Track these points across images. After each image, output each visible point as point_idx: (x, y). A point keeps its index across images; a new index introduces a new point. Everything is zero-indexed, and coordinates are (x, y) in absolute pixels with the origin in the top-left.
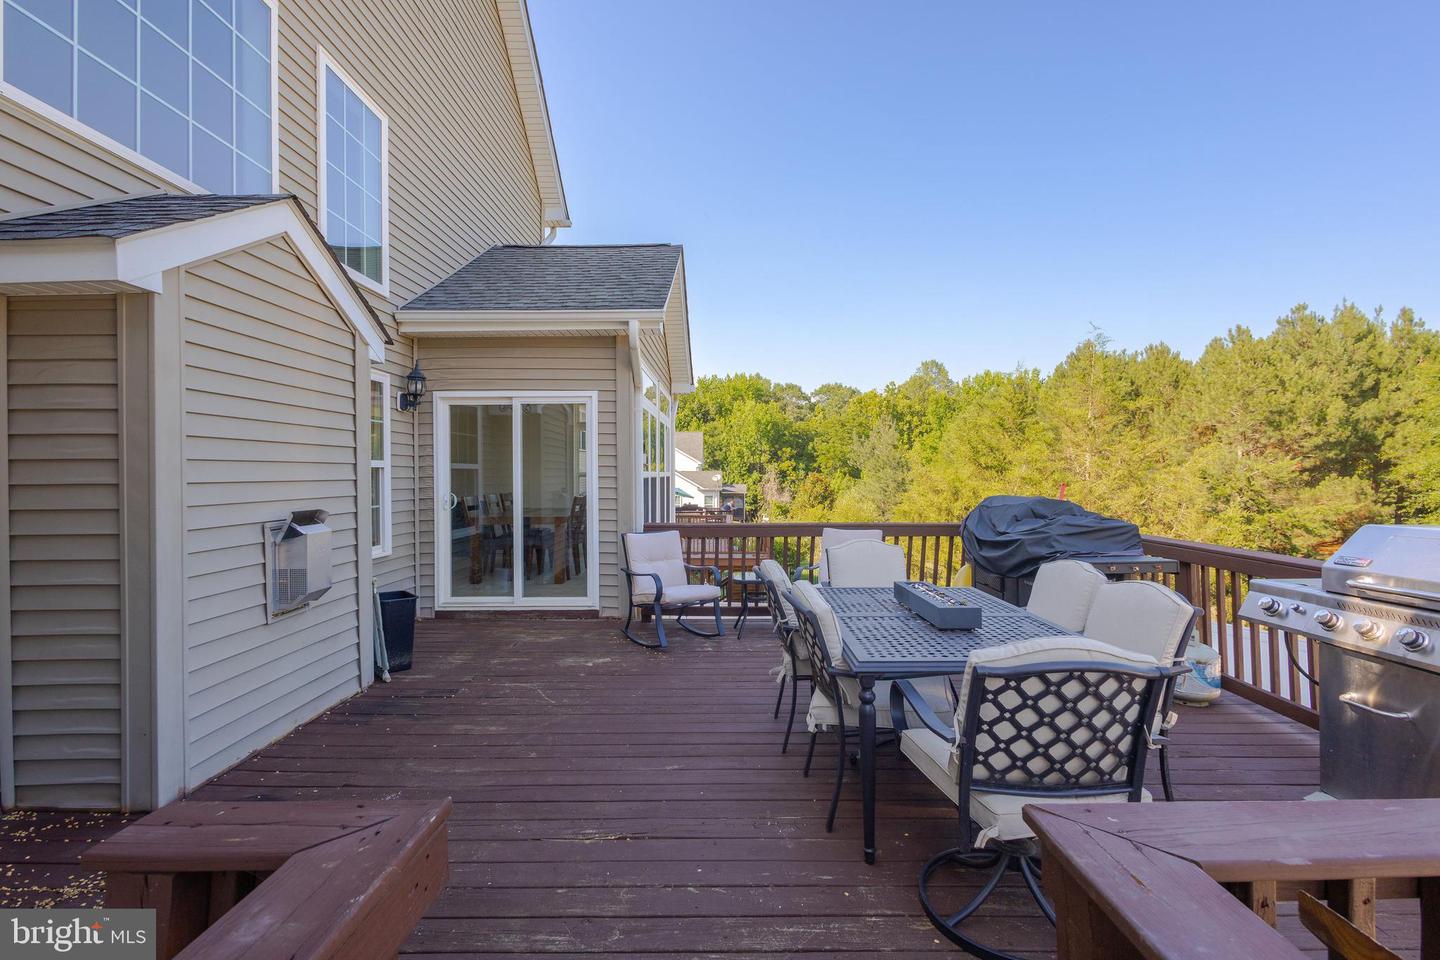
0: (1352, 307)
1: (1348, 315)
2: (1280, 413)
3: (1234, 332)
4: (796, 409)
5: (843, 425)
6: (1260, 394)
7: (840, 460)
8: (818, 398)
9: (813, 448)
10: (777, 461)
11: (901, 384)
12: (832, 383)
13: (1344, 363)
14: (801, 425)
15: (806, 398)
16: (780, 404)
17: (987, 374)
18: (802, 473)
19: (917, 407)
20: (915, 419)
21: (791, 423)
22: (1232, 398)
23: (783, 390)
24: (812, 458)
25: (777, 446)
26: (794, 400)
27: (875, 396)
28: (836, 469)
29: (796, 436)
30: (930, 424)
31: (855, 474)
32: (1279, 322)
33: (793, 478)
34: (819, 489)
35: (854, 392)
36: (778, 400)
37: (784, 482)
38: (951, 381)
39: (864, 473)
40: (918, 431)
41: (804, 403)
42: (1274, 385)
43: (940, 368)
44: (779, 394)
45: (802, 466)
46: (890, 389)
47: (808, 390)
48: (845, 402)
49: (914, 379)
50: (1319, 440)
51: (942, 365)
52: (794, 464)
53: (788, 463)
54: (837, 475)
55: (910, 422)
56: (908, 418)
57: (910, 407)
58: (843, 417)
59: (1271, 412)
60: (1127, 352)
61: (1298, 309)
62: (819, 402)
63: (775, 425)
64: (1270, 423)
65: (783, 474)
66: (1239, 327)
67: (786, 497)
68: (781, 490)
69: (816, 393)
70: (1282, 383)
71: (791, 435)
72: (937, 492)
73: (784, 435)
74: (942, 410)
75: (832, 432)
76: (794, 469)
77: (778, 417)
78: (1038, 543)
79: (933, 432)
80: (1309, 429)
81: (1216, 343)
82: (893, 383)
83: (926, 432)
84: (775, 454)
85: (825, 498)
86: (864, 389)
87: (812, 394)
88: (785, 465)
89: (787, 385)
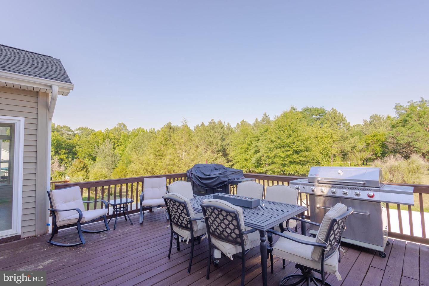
0: (220, 121)
1: (220, 123)
2: (211, 143)
3: (202, 124)
4: (67, 135)
5: (89, 142)
6: (207, 138)
7: (87, 154)
8: (77, 132)
9: (76, 150)
10: (58, 155)
11: (111, 129)
12: (84, 127)
13: (220, 133)
14: (71, 141)
15: (72, 131)
16: (59, 133)
17: (140, 128)
18: (70, 159)
19: (117, 137)
20: (116, 141)
21: (65, 140)
22: (202, 139)
23: (61, 128)
24: (75, 154)
25: (58, 149)
26: (67, 132)
27: (101, 132)
28: (85, 158)
29: (67, 145)
30: (121, 142)
31: (94, 159)
32: (209, 123)
33: (66, 161)
34: (81, 165)
35: (93, 131)
36: (58, 131)
37: (61, 163)
38: (128, 130)
39: (97, 159)
40: (117, 144)
41: (71, 133)
42: (209, 137)
43: (124, 125)
44: (60, 129)
45: (70, 156)
46: (107, 130)
47: (73, 129)
48: (89, 134)
49: (115, 128)
50: (217, 149)
51: (125, 124)
52: (67, 156)
53: (64, 155)
54: (86, 160)
55: (114, 142)
56: (114, 140)
57: (114, 137)
58: (88, 139)
59: (209, 143)
60: (178, 126)
61: (212, 120)
62: (78, 133)
63: (57, 141)
64: (209, 145)
65: (61, 160)
66: (202, 123)
67: (63, 169)
68: (60, 166)
69: (77, 130)
70: (211, 136)
71: (65, 145)
72: (142, 164)
73: (62, 145)
74: (126, 138)
75: (84, 144)
76: (67, 158)
77: (59, 138)
78: (224, 177)
79: (123, 145)
80: (216, 147)
81: (197, 126)
82: (107, 129)
83: (120, 145)
84: (57, 152)
85: (84, 168)
86: (97, 130)
87: (75, 130)
88: (62, 157)
89: (63, 126)
